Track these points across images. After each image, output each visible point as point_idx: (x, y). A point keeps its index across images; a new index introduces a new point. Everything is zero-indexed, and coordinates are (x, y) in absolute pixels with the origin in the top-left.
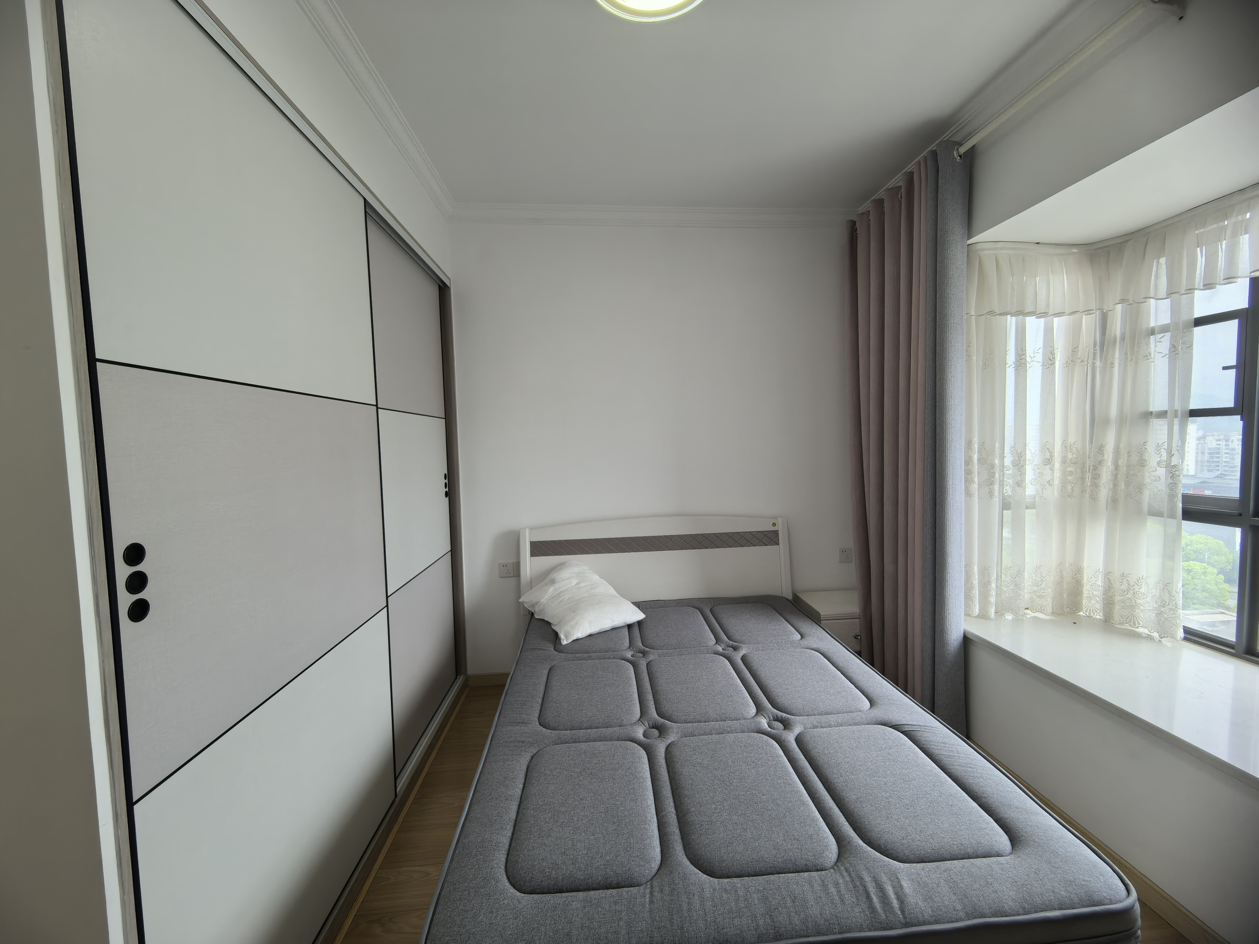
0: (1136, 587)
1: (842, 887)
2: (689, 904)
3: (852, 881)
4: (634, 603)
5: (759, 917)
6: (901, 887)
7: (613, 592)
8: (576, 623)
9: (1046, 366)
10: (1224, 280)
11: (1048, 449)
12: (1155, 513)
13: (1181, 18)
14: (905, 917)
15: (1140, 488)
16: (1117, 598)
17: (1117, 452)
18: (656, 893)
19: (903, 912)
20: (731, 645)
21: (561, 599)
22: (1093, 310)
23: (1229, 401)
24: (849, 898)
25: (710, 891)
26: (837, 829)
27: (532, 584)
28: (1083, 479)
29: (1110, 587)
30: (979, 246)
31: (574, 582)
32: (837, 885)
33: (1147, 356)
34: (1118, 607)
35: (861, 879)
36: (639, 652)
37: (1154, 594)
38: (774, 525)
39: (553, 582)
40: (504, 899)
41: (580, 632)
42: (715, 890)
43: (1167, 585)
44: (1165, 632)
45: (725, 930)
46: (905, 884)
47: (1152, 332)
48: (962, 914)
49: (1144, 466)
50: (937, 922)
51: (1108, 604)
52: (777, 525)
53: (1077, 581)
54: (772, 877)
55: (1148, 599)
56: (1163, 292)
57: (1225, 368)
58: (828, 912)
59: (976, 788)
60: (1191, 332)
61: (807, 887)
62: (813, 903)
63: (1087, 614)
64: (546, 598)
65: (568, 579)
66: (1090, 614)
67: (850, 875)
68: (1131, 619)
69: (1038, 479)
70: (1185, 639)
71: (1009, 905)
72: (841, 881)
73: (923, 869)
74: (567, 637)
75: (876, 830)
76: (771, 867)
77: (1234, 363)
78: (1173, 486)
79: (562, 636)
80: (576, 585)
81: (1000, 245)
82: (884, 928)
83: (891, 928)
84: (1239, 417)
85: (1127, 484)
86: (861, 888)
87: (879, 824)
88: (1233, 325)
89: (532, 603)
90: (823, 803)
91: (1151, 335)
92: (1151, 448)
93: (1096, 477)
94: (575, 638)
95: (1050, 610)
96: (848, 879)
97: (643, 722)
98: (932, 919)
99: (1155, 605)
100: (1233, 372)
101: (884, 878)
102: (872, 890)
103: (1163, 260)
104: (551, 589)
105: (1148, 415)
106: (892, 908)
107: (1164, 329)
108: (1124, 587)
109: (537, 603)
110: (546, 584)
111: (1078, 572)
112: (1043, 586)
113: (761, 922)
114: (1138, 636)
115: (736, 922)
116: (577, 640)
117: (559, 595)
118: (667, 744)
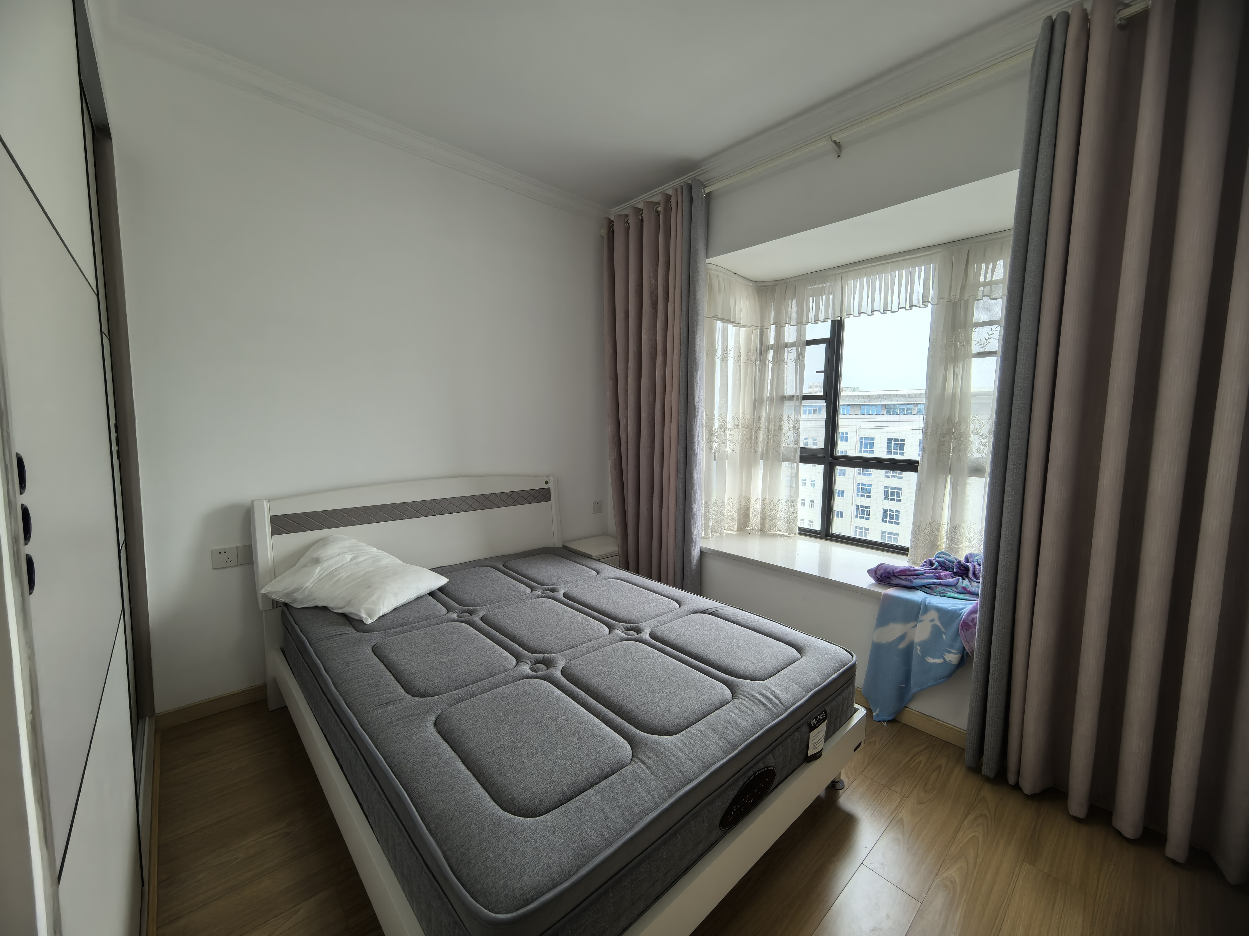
0: (777, 506)
1: (748, 704)
2: (674, 756)
3: (750, 699)
4: (429, 569)
5: (718, 742)
6: (773, 691)
7: (401, 562)
8: (379, 598)
9: (736, 360)
10: (824, 319)
11: (737, 418)
12: (787, 460)
13: (839, 156)
14: (784, 706)
15: (779, 443)
16: (768, 514)
17: (768, 420)
18: (647, 761)
19: (782, 703)
20: (547, 589)
21: (336, 579)
22: (759, 326)
23: (819, 391)
24: (755, 709)
25: (680, 742)
26: (720, 678)
27: (275, 571)
28: (751, 438)
29: (764, 508)
30: (710, 266)
31: (349, 557)
32: (744, 705)
33: (783, 361)
34: (768, 520)
35: (754, 696)
36: (463, 613)
37: (785, 509)
38: (547, 483)
39: (317, 561)
40: (529, 828)
41: (385, 608)
42: (682, 740)
43: (792, 502)
44: (791, 533)
45: (705, 759)
46: (774, 689)
47: (786, 346)
48: (804, 693)
49: (781, 430)
50: (797, 702)
51: (763, 518)
52: (549, 482)
53: (747, 507)
54: (708, 717)
55: (782, 513)
56: (794, 322)
57: (817, 372)
58: (750, 721)
59: (767, 631)
60: (805, 348)
61: (731, 714)
62: (740, 720)
63: (751, 528)
64: (312, 581)
65: (339, 554)
66: (753, 528)
67: (747, 697)
68: (773, 527)
69: (731, 439)
70: (800, 534)
71: (818, 680)
72: (745, 702)
73: (776, 679)
74: (370, 616)
75: (741, 669)
76: (703, 713)
77: (823, 369)
78: (797, 442)
79: (364, 615)
80: (351, 560)
81: (719, 269)
82: (777, 716)
83: (781, 715)
84: (825, 401)
85: (774, 441)
86: (757, 701)
87: (740, 665)
88: (823, 347)
89: (286, 591)
90: (701, 667)
91: (786, 348)
92: (785, 418)
93: (757, 437)
94: (381, 614)
95: (736, 528)
96: (746, 699)
97: (525, 661)
98: (794, 701)
99: (786, 516)
100: (823, 374)
101: (764, 691)
102: (762, 699)
103: (794, 301)
104: (318, 569)
105: (783, 398)
106: (776, 704)
107: (793, 345)
108: (772, 507)
109: (297, 590)
110: (305, 566)
111: (748, 501)
112: (733, 512)
113: (721, 744)
114: (775, 535)
115: (708, 751)
116: (383, 616)
117: (331, 574)
118: (560, 670)
